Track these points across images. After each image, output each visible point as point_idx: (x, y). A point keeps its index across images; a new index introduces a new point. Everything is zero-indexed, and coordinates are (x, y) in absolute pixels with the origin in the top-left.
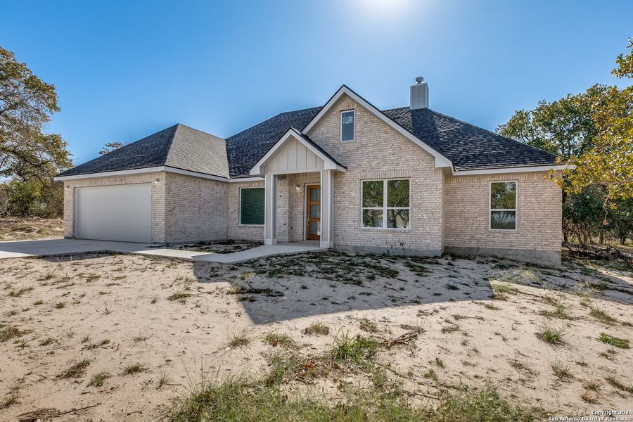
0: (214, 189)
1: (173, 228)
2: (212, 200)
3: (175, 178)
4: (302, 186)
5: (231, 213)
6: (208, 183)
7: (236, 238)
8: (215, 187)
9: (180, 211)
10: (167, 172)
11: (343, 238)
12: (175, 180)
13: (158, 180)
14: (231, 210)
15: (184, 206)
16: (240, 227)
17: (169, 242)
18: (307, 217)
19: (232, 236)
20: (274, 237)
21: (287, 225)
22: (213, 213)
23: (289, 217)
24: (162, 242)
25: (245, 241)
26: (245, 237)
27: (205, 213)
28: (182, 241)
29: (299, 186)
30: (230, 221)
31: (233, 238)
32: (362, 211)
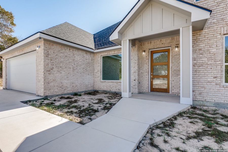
0: (84, 56)
1: (52, 84)
2: (83, 64)
3: (53, 45)
4: (147, 52)
5: (96, 72)
6: (80, 52)
7: (99, 89)
8: (85, 55)
9: (58, 71)
10: (45, 40)
11: (200, 94)
12: (53, 47)
13: (40, 47)
14: (96, 71)
15: (61, 67)
16: (102, 82)
17: (48, 95)
18: (151, 75)
19: (97, 88)
20: (130, 91)
21: (136, 81)
22: (84, 73)
23: (138, 75)
24: (42, 95)
25: (105, 91)
26: (105, 89)
27: (78, 72)
28: (60, 93)
29: (145, 51)
30: (95, 78)
31: (97, 89)
32: (224, 67)
